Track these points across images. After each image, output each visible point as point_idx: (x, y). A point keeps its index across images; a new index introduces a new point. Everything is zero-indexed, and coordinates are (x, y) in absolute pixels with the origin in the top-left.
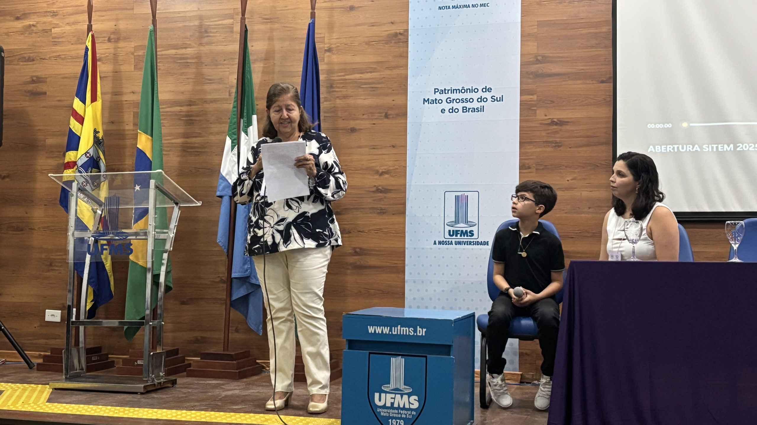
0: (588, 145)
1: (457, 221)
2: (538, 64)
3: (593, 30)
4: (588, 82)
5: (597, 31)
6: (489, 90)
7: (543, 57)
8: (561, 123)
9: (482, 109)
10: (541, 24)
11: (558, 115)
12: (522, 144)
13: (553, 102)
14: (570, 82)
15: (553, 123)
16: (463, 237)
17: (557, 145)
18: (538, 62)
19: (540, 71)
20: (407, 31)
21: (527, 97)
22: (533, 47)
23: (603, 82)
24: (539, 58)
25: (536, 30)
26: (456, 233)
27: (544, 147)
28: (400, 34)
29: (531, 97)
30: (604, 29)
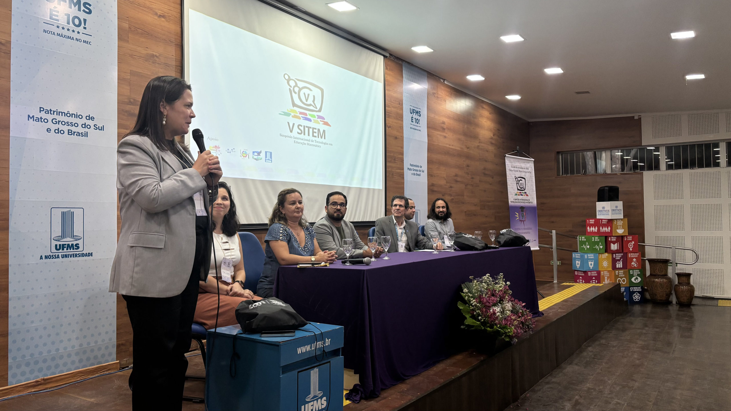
1: (63, 236)
2: (130, 105)
16: (69, 250)
24: (132, 100)
26: (62, 247)
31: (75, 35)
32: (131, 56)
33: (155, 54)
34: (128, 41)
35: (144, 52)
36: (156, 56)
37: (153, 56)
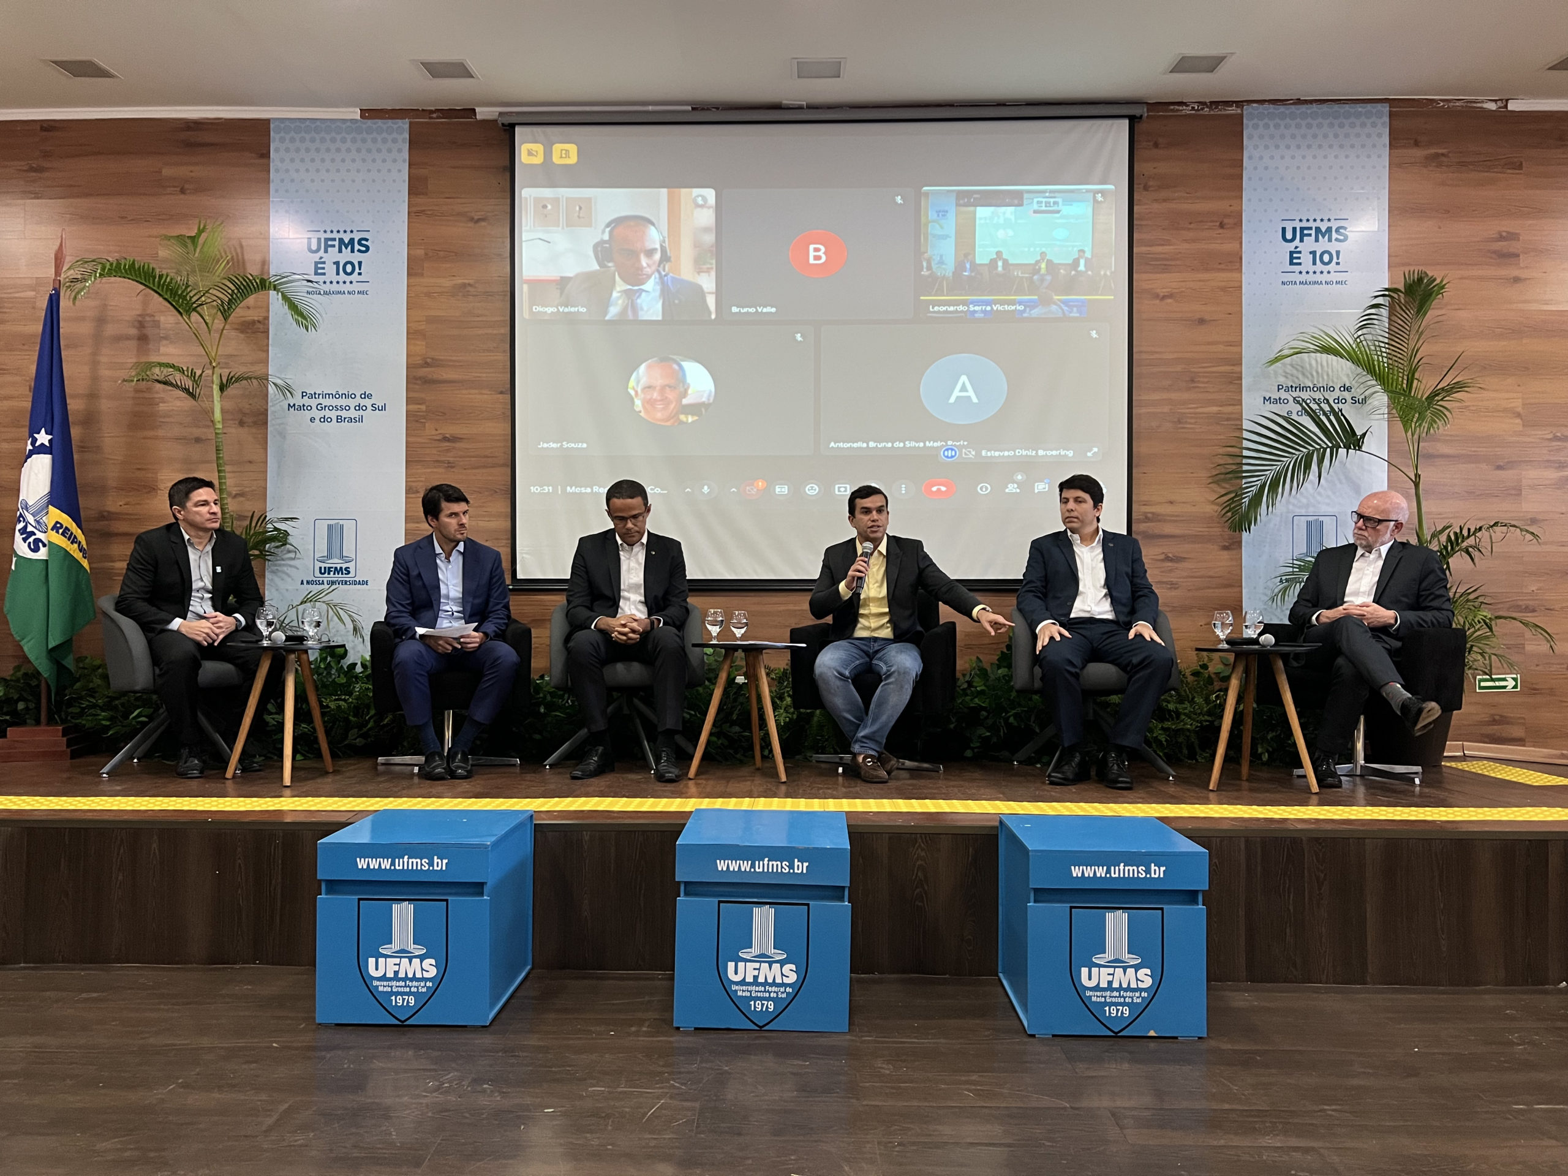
0: (485, 467)
1: (329, 556)
3: (490, 331)
4: (484, 392)
5: (495, 332)
6: (369, 396)
7: (433, 359)
8: (454, 439)
9: (361, 419)
10: (430, 320)
11: (450, 430)
12: (408, 462)
13: (445, 414)
14: (464, 392)
15: (445, 439)
16: (336, 575)
17: (450, 466)
18: (427, 364)
19: (430, 376)
20: (267, 318)
21: (412, 407)
22: (420, 347)
23: (501, 393)
24: (429, 360)
25: (423, 327)
26: (329, 570)
27: (435, 467)
28: (259, 322)
29: (419, 406)
30: (502, 331)
31: (348, 287)
32: (428, 295)
33: (467, 281)
34: (422, 275)
35: (447, 283)
36: (469, 285)
37: (464, 285)
